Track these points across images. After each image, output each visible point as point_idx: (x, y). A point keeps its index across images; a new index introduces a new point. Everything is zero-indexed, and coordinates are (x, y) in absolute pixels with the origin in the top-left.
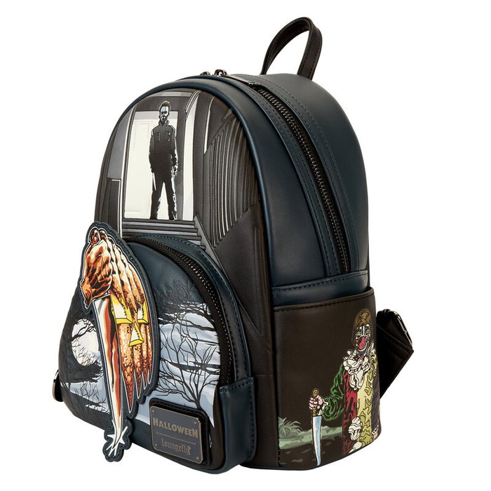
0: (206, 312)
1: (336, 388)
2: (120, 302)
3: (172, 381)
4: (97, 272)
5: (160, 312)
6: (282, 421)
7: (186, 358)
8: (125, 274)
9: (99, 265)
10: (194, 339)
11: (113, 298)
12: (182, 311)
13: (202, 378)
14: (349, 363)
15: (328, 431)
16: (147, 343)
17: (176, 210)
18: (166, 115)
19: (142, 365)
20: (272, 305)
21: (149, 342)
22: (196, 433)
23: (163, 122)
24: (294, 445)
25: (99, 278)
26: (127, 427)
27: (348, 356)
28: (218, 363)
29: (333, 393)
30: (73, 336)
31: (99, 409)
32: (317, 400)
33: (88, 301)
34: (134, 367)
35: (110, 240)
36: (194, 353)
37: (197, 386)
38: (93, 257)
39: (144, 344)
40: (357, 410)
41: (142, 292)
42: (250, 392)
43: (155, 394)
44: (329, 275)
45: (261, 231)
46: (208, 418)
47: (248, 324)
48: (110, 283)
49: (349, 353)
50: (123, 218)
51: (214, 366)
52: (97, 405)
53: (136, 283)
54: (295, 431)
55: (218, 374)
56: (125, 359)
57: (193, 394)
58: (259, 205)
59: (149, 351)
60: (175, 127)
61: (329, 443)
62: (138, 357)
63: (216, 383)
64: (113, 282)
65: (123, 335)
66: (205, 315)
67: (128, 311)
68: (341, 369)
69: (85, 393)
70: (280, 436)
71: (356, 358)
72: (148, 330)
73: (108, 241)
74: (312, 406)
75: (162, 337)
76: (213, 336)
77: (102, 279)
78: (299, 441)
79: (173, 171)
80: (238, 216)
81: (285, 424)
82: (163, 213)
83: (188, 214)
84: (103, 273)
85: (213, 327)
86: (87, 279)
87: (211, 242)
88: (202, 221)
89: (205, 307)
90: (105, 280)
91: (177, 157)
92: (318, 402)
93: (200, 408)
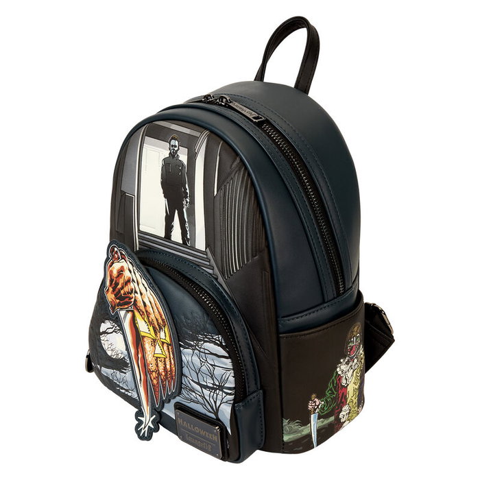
0: (221, 343)
1: (331, 390)
2: (144, 319)
3: (194, 394)
4: (119, 286)
5: (181, 338)
6: (285, 422)
7: (205, 379)
8: (146, 297)
9: (121, 281)
10: (212, 365)
11: (137, 314)
12: (201, 340)
13: (220, 397)
14: (342, 368)
15: (322, 422)
16: (170, 359)
17: (188, 237)
18: (176, 149)
19: (166, 375)
20: (278, 333)
21: (172, 360)
22: (217, 439)
23: (173, 155)
24: (296, 438)
25: (122, 292)
26: (154, 416)
27: (341, 363)
28: (233, 386)
29: (327, 394)
30: (101, 331)
31: (129, 394)
32: (315, 402)
33: (113, 308)
34: (159, 374)
35: (130, 263)
36: (212, 376)
37: (215, 402)
38: (115, 273)
39: (167, 360)
40: (346, 400)
41: (164, 317)
42: (259, 401)
43: (178, 399)
44: (326, 301)
45: (268, 274)
46: (226, 428)
47: (258, 347)
48: (133, 300)
49: (342, 360)
50: (139, 230)
51: (229, 389)
52: (127, 390)
53: (157, 308)
54: (297, 427)
55: (233, 394)
56: (151, 365)
57: (212, 408)
58: (266, 249)
59: (172, 366)
60: (186, 163)
61: (323, 431)
62: (162, 368)
63: (232, 402)
64: (135, 301)
65: (148, 346)
66: (221, 345)
67: (151, 328)
68: (335, 375)
69: (115, 378)
70: (284, 432)
71: (347, 363)
72: (171, 350)
73: (128, 262)
74: (311, 407)
75: (183, 358)
76: (228, 363)
77: (125, 294)
78: (300, 434)
79: (184, 202)
80: (248, 260)
81: (289, 422)
82: (176, 235)
83: (200, 244)
84: (126, 289)
85: (227, 355)
86: (111, 289)
87: (223, 274)
88: (213, 254)
89: (220, 338)
90: (127, 295)
91: (188, 191)
92: (316, 403)
93: (218, 419)
